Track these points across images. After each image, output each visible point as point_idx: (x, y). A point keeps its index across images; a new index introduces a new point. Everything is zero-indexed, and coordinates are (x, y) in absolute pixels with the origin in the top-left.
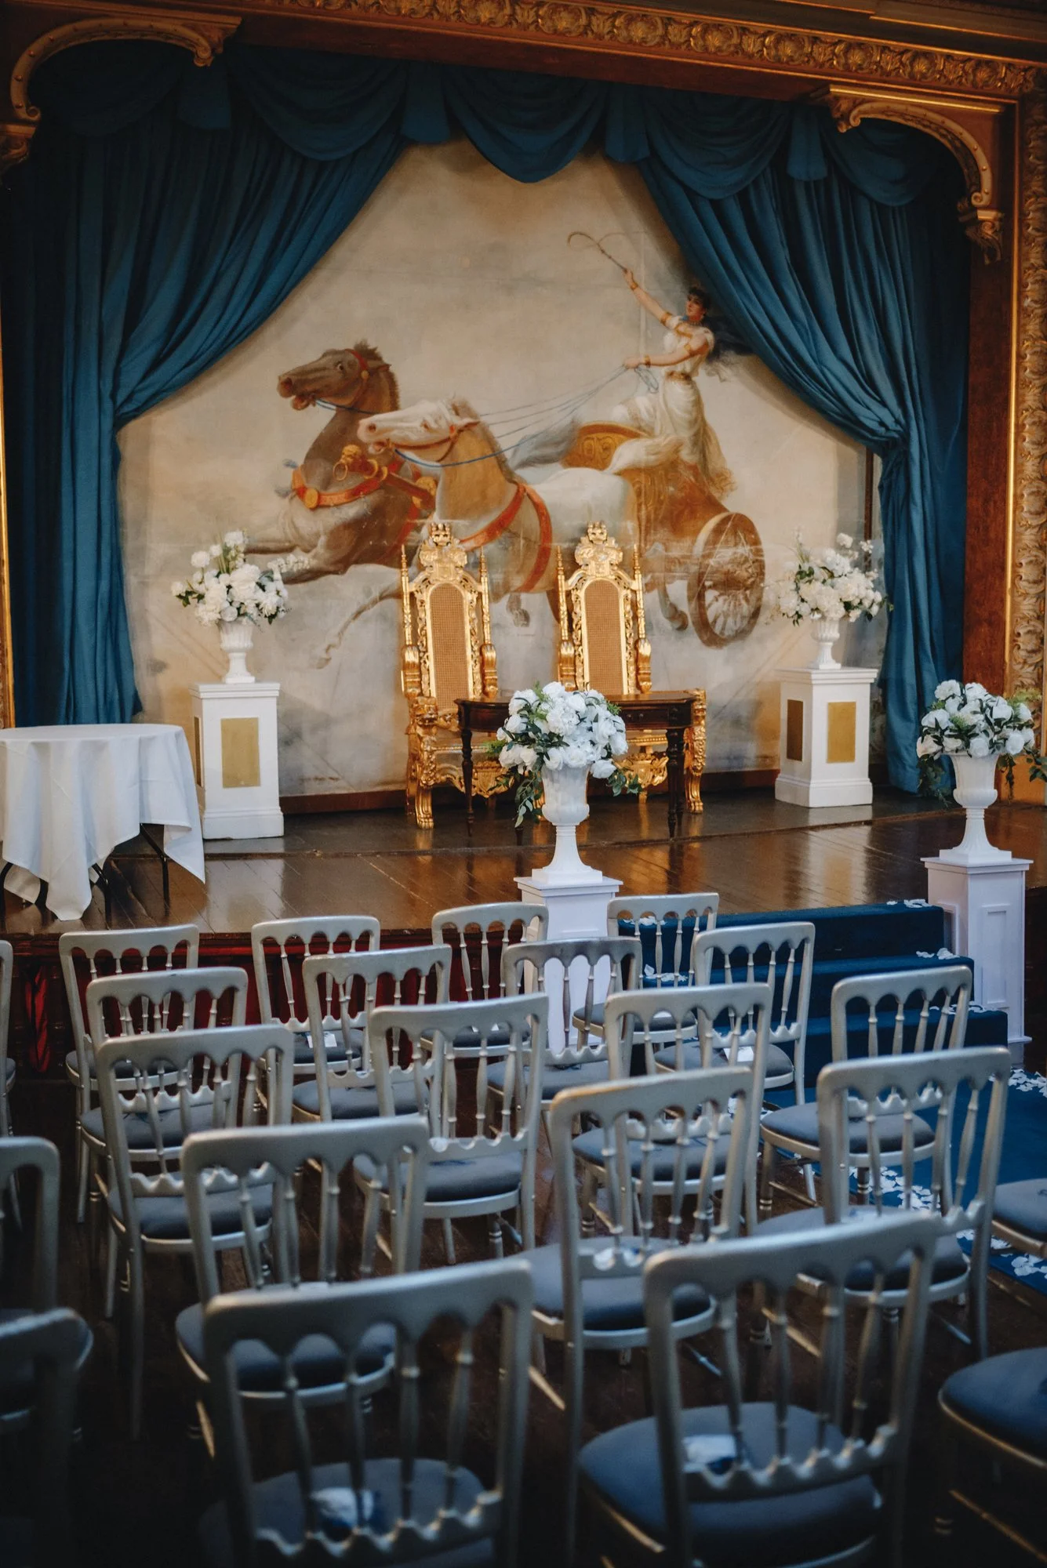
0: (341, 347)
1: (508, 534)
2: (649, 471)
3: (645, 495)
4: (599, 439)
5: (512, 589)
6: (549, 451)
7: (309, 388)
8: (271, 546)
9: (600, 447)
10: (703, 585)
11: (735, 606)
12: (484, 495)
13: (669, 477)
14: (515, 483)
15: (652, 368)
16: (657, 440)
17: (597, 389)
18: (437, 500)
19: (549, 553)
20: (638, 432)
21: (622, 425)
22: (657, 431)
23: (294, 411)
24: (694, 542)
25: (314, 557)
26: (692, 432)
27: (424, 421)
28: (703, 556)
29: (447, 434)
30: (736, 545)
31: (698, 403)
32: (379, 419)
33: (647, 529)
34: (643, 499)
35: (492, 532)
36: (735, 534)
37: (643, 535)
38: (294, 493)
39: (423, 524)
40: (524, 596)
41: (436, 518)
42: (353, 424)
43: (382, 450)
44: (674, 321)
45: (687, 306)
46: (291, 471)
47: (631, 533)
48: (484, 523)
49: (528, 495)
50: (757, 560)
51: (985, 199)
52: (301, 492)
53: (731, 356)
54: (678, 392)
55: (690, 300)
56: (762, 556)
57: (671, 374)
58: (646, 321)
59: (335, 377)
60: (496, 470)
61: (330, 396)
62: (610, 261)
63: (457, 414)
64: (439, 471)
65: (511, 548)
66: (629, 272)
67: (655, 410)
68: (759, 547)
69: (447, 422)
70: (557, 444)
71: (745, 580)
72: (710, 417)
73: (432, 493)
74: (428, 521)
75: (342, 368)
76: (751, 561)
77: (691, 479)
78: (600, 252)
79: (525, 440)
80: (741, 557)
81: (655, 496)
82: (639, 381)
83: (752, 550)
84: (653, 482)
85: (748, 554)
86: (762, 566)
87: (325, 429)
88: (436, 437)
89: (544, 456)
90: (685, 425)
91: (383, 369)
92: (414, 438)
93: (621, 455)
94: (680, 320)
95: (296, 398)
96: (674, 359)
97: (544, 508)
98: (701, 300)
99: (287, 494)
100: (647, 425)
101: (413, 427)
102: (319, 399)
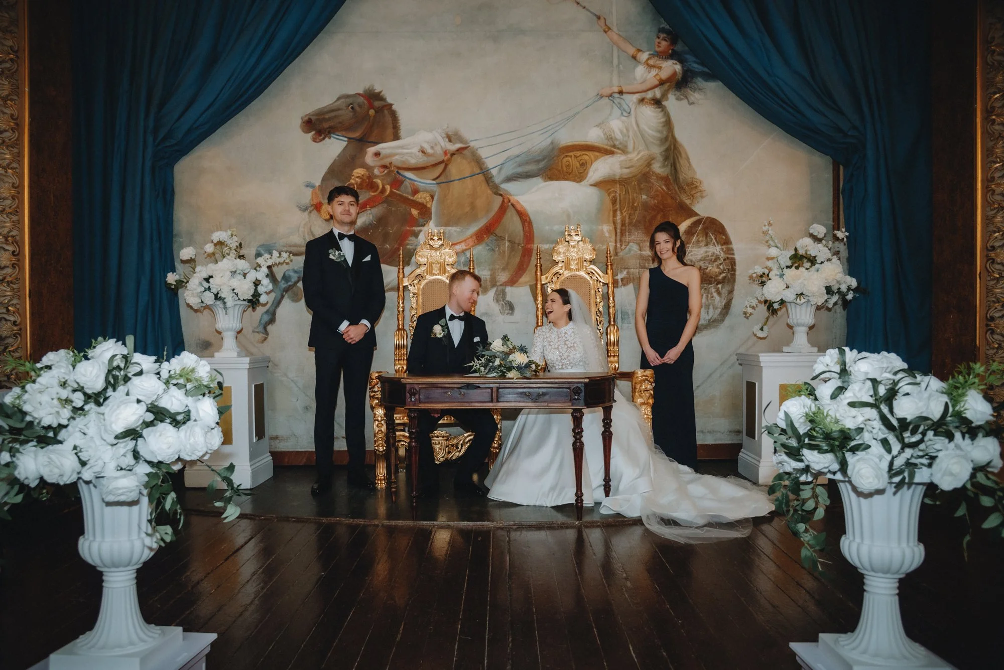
1: (495, 238)
2: (623, 182)
3: (620, 203)
4: (575, 156)
5: (498, 284)
6: (531, 168)
7: (326, 125)
8: (294, 250)
9: (577, 163)
11: (707, 296)
12: (473, 206)
14: (501, 195)
15: (625, 96)
16: (629, 156)
17: (575, 115)
18: (433, 211)
19: (532, 253)
20: (613, 149)
21: (597, 144)
22: (630, 147)
26: (663, 148)
27: (422, 147)
29: (441, 158)
30: (706, 245)
31: (668, 124)
32: (383, 147)
33: (621, 232)
34: (618, 206)
35: (480, 236)
36: (707, 235)
37: (618, 237)
38: (313, 207)
39: (420, 231)
40: (508, 289)
41: (432, 227)
42: (362, 152)
43: (386, 172)
44: (644, 56)
45: (657, 44)
46: (310, 190)
47: (607, 235)
48: (474, 228)
49: (512, 205)
50: (728, 258)
52: (318, 207)
53: (700, 82)
54: (649, 116)
55: (659, 38)
56: (733, 254)
57: (642, 100)
58: (619, 57)
59: (346, 115)
60: (484, 185)
61: (341, 131)
62: (585, 10)
63: (450, 141)
64: (435, 188)
65: (496, 249)
66: (602, 20)
67: (628, 130)
68: (730, 246)
69: (442, 148)
70: (538, 161)
71: (717, 276)
72: (681, 135)
73: (429, 205)
74: (425, 229)
75: (352, 108)
76: (722, 259)
77: (662, 189)
78: (576, 4)
79: (509, 159)
80: (712, 256)
81: (629, 203)
82: (612, 107)
83: (722, 249)
84: (627, 192)
85: (718, 253)
86: (733, 263)
87: (338, 157)
88: (432, 160)
89: (526, 173)
90: (658, 142)
91: (388, 107)
92: (413, 162)
93: (596, 170)
94: (650, 55)
95: (315, 133)
96: (644, 87)
97: (527, 215)
98: (669, 37)
99: (306, 209)
100: (621, 143)
101: (412, 153)
102: (334, 133)
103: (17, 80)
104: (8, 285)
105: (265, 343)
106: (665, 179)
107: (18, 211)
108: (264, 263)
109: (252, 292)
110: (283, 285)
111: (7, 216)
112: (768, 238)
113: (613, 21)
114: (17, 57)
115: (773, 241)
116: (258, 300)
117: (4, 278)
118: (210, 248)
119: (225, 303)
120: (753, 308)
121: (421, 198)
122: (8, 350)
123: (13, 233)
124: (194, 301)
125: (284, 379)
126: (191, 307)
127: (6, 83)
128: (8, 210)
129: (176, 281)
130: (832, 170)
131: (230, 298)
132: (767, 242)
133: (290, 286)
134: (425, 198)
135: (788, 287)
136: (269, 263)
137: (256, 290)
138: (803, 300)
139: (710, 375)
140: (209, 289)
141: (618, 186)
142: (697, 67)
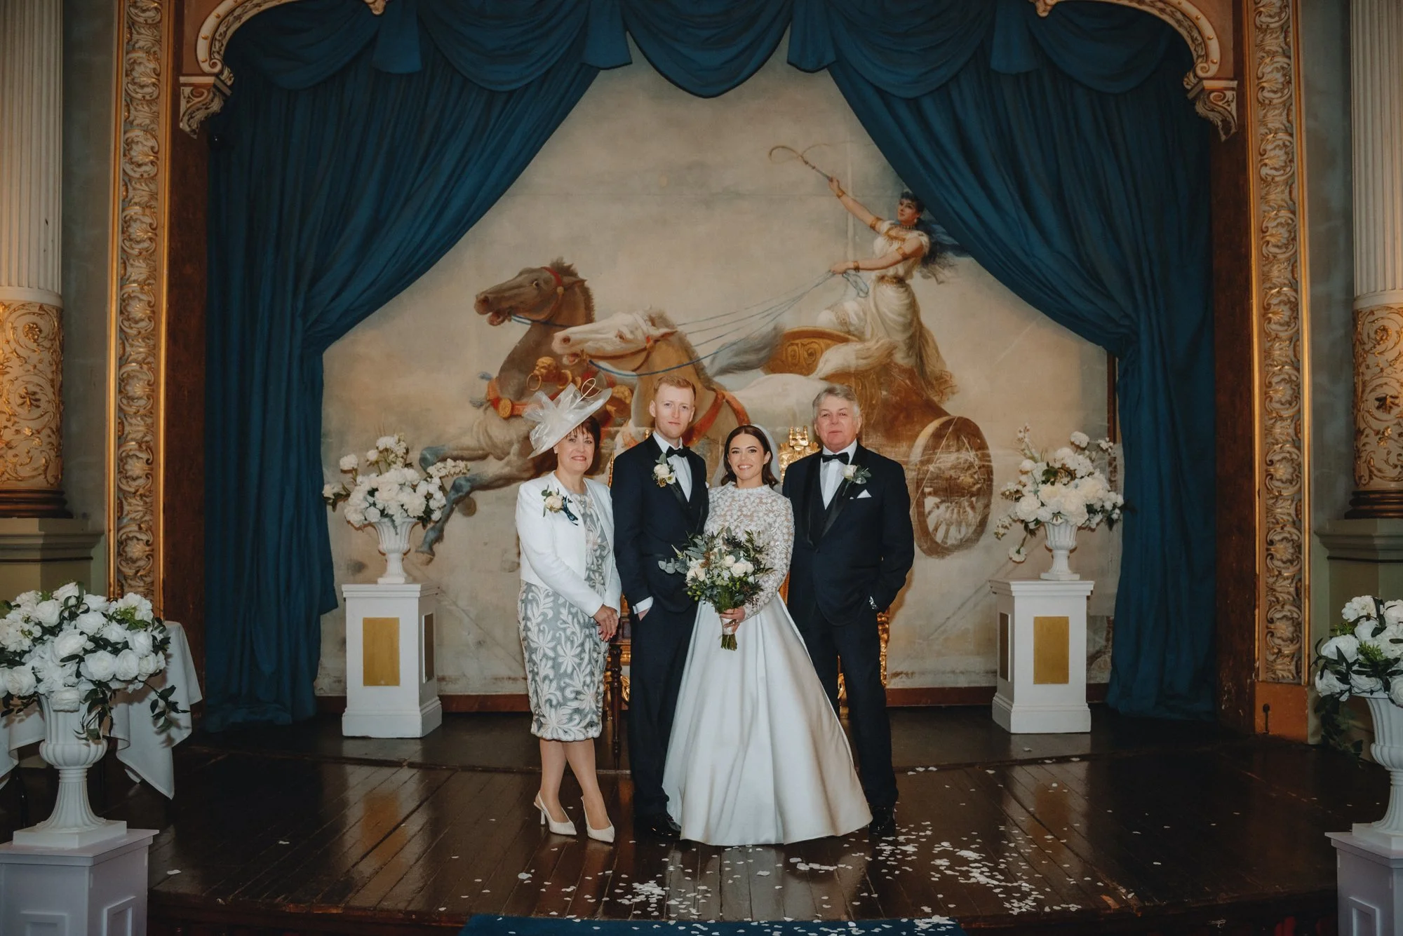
0: (537, 266)
1: (707, 441)
2: (859, 375)
4: (802, 344)
6: (752, 357)
7: (505, 305)
8: (465, 454)
9: (805, 353)
10: (923, 490)
11: (959, 512)
13: (882, 380)
14: (714, 390)
15: (861, 273)
16: (868, 345)
17: (800, 297)
18: (633, 407)
20: (847, 336)
21: (828, 330)
22: (868, 335)
23: (491, 326)
24: (911, 447)
25: (508, 464)
26: (908, 334)
27: (619, 331)
28: (923, 463)
29: (642, 346)
30: (958, 450)
31: (913, 306)
32: (573, 332)
35: (688, 439)
36: (958, 438)
38: (489, 403)
39: (617, 432)
42: (548, 337)
43: (576, 361)
44: (884, 226)
45: (900, 211)
46: (485, 383)
49: (727, 401)
50: (984, 466)
51: (1214, 69)
52: (495, 403)
53: (951, 257)
54: (891, 297)
55: (902, 204)
56: (990, 461)
57: (882, 278)
58: (854, 225)
59: (530, 292)
61: (527, 311)
62: (814, 171)
63: (653, 324)
64: (635, 380)
65: (709, 454)
66: (835, 184)
67: (865, 314)
68: (987, 452)
69: (644, 333)
70: (758, 350)
71: (971, 487)
73: (628, 401)
74: (622, 429)
75: (537, 285)
76: (977, 467)
77: (906, 384)
78: (804, 163)
79: (724, 347)
80: (965, 463)
81: (866, 401)
82: (847, 287)
83: (977, 455)
84: (864, 387)
85: (972, 460)
86: (989, 471)
87: (519, 342)
88: (632, 348)
89: (744, 363)
90: (899, 328)
91: (579, 284)
92: (609, 349)
93: (826, 361)
94: (891, 224)
95: (493, 315)
96: (884, 263)
97: (745, 415)
98: (914, 203)
99: (481, 405)
100: (857, 329)
101: (608, 339)
102: (515, 315)
103: (154, 261)
104: (141, 499)
105: (430, 566)
106: (909, 373)
107: (152, 412)
108: (437, 473)
109: (424, 507)
110: (453, 496)
111: (142, 419)
112: (1023, 447)
113: (848, 183)
114: (156, 235)
115: (1029, 450)
116: (430, 518)
117: (137, 491)
118: (372, 455)
119: (393, 521)
120: (1006, 527)
121: (618, 392)
122: (139, 574)
123: (147, 439)
124: (356, 518)
125: (453, 608)
126: (352, 525)
127: (144, 265)
128: (142, 411)
129: (334, 494)
130: (1106, 361)
131: (399, 515)
132: (1023, 450)
133: (461, 497)
134: (623, 393)
135: (1043, 505)
136: (443, 473)
137: (427, 506)
138: (1060, 521)
139: (963, 605)
140: (374, 504)
141: (853, 379)
142: (948, 240)
